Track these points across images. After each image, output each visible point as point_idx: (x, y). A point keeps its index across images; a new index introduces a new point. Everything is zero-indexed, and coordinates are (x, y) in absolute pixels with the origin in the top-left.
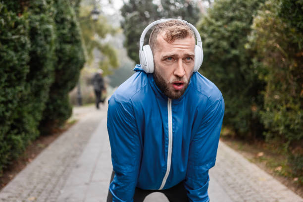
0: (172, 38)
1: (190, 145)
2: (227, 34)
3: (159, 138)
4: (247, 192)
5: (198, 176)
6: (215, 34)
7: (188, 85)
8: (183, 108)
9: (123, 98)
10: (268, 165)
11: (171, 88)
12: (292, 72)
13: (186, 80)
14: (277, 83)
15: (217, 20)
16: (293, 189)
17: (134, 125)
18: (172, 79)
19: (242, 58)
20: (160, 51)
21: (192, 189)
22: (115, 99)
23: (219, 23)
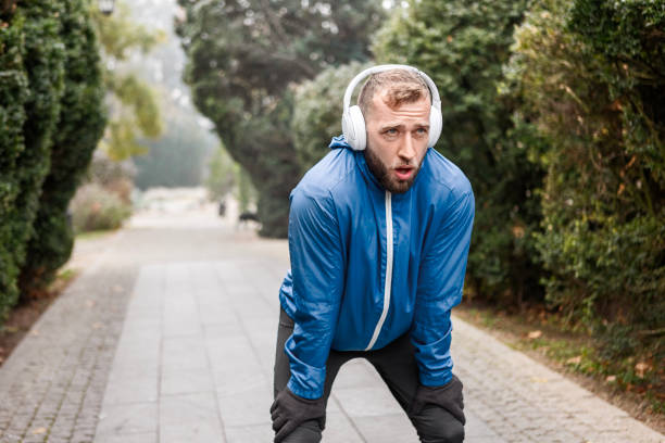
0: (396, 103)
1: (420, 267)
2: (453, 57)
3: (372, 253)
4: (508, 403)
5: (433, 319)
6: (426, 57)
7: (419, 171)
8: (411, 205)
9: (319, 190)
10: (552, 353)
11: (393, 176)
12: (600, 145)
13: (415, 164)
14: (569, 170)
15: (429, 25)
16: (605, 395)
17: (335, 232)
18: (396, 162)
19: (490, 114)
20: (378, 119)
21: (423, 343)
22: (304, 192)
23: (435, 32)
